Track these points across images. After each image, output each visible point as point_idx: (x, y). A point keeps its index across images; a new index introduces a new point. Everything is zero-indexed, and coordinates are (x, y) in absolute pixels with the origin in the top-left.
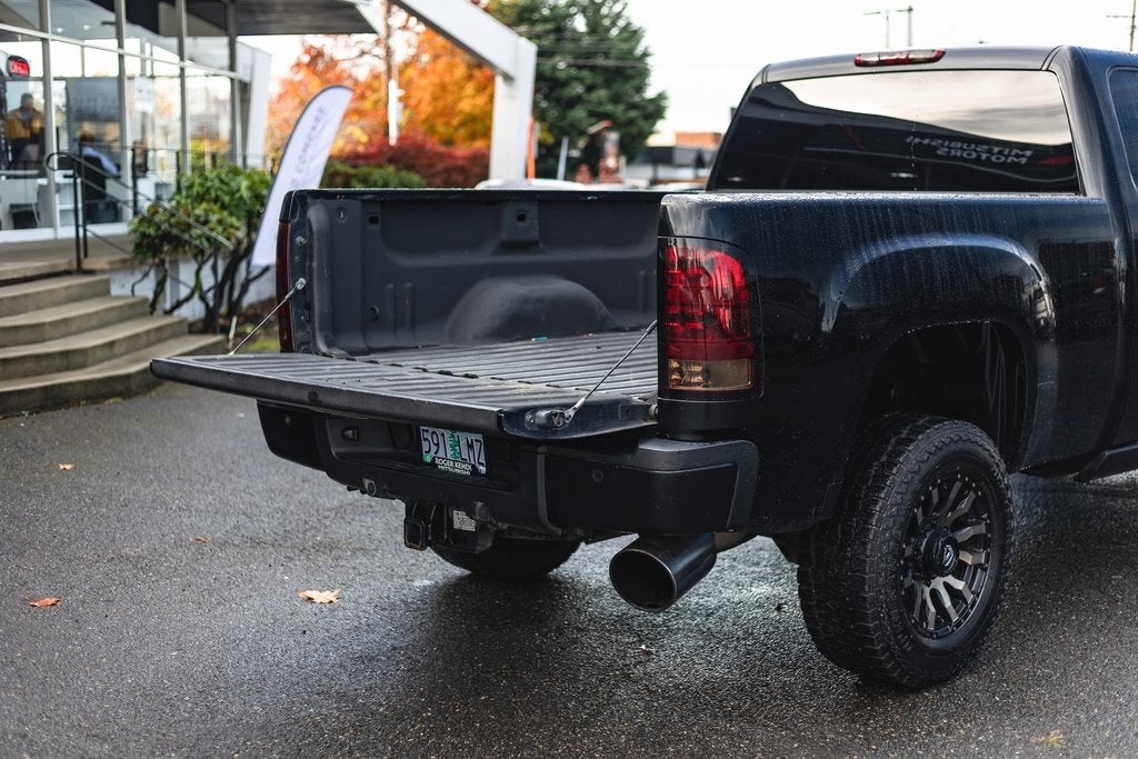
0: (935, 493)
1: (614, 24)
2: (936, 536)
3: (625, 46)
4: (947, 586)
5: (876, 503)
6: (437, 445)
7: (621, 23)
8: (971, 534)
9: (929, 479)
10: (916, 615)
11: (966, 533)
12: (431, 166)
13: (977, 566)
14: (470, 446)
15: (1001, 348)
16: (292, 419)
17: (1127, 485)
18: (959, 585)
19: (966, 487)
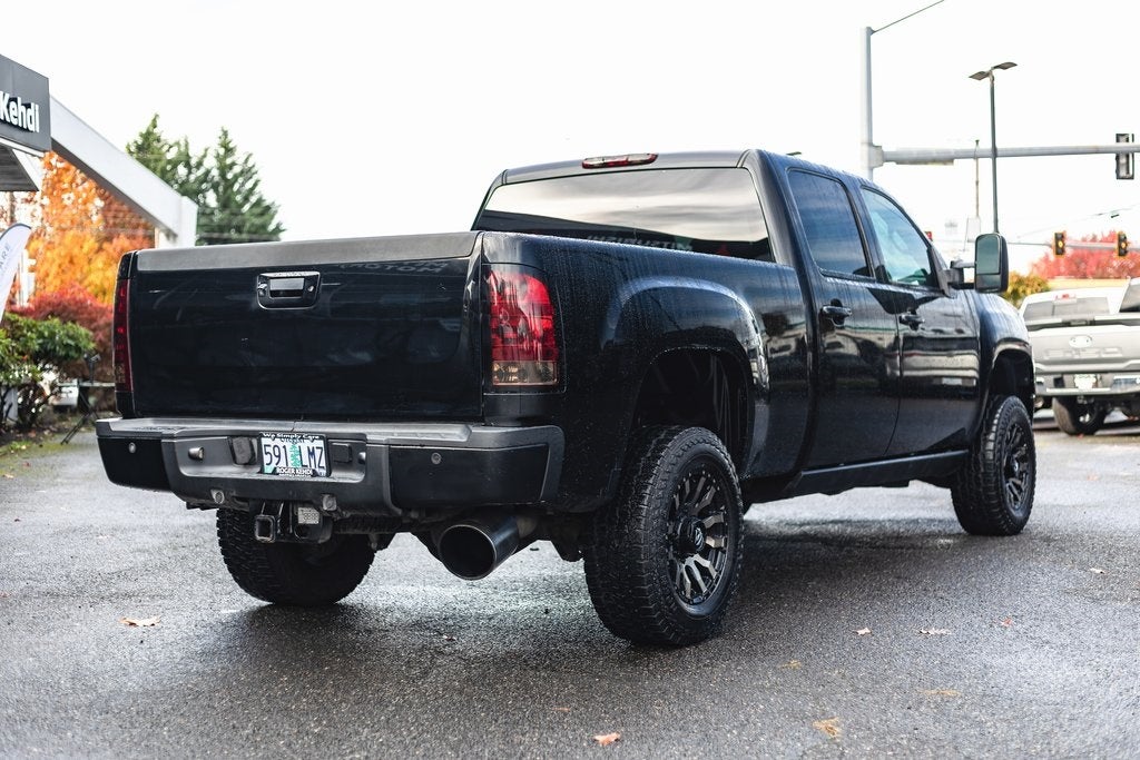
0: (687, 484)
1: (246, 199)
2: (688, 522)
3: (258, 221)
4: (697, 563)
5: (646, 488)
6: (279, 456)
7: (253, 199)
8: (713, 522)
9: (684, 470)
10: (677, 583)
11: (710, 521)
12: (93, 320)
13: (718, 549)
14: (311, 453)
15: (725, 377)
16: (137, 446)
17: (801, 535)
18: (706, 563)
19: (708, 482)
